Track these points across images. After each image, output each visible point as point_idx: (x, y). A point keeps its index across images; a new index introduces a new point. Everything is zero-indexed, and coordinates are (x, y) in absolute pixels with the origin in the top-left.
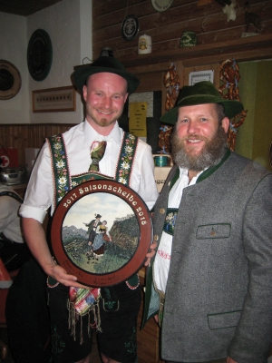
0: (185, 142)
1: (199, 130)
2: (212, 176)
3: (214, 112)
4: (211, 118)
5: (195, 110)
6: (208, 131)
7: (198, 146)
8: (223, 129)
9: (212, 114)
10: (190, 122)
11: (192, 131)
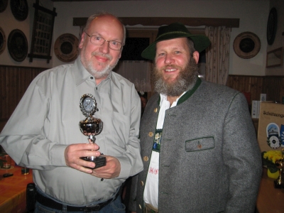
0: (163, 71)
1: (174, 60)
2: (190, 99)
3: (186, 45)
4: (183, 50)
5: (170, 44)
6: (181, 62)
7: (174, 74)
8: (195, 60)
9: (184, 47)
10: (167, 55)
11: (168, 62)
